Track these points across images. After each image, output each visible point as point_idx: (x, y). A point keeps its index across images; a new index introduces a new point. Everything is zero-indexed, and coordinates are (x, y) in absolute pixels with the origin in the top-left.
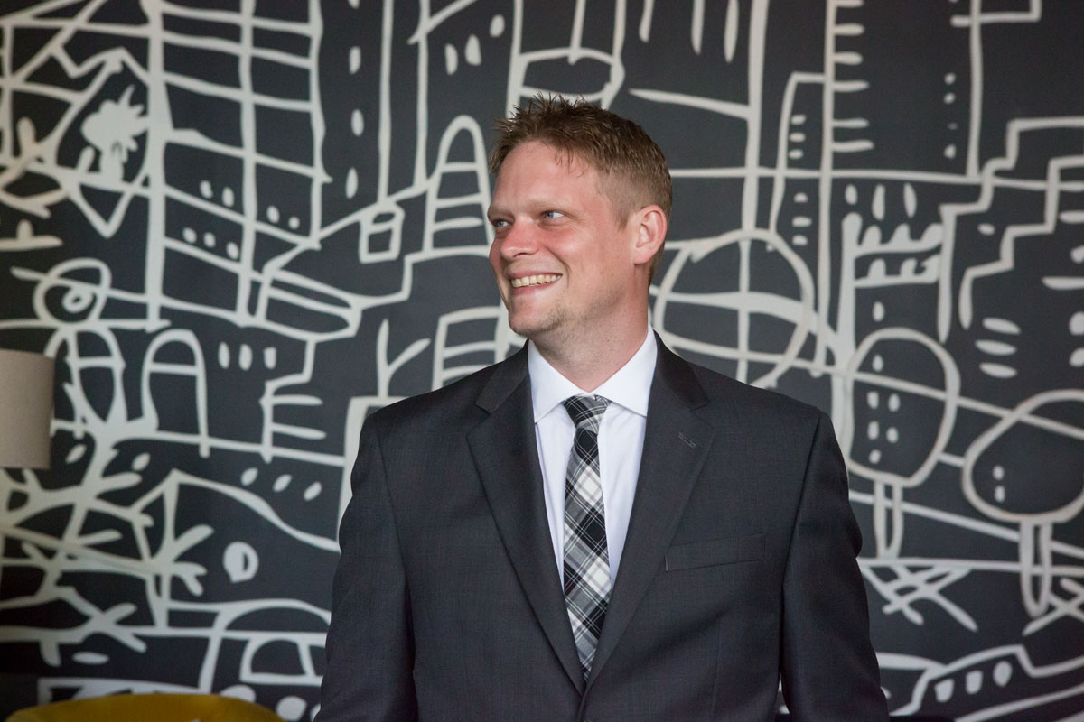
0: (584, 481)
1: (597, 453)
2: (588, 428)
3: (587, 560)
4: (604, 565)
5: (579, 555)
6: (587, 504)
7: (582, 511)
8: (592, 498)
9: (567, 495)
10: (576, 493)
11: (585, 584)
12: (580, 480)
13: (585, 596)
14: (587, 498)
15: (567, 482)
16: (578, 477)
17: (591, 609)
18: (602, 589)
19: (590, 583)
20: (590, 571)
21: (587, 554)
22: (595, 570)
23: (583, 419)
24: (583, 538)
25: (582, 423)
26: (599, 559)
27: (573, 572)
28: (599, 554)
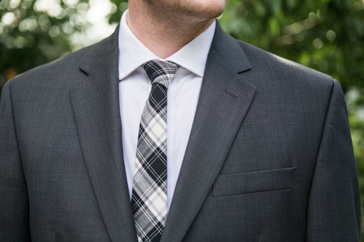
0: (153, 126)
1: (166, 104)
2: (161, 82)
3: (149, 189)
4: (163, 194)
5: (144, 185)
6: (154, 144)
7: (149, 150)
8: (158, 139)
9: (139, 136)
10: (146, 134)
11: (146, 208)
12: (150, 125)
13: (145, 218)
14: (154, 140)
15: (141, 125)
16: (149, 122)
17: (150, 229)
18: (160, 214)
19: (150, 208)
20: (151, 198)
21: (151, 184)
22: (156, 198)
23: (158, 75)
24: (148, 171)
25: (156, 80)
26: (159, 189)
27: (138, 197)
28: (159, 185)
